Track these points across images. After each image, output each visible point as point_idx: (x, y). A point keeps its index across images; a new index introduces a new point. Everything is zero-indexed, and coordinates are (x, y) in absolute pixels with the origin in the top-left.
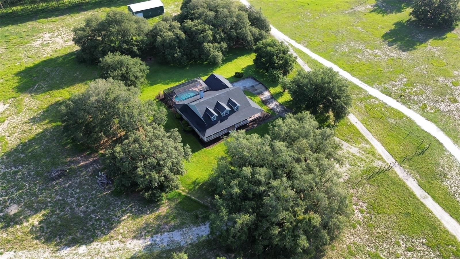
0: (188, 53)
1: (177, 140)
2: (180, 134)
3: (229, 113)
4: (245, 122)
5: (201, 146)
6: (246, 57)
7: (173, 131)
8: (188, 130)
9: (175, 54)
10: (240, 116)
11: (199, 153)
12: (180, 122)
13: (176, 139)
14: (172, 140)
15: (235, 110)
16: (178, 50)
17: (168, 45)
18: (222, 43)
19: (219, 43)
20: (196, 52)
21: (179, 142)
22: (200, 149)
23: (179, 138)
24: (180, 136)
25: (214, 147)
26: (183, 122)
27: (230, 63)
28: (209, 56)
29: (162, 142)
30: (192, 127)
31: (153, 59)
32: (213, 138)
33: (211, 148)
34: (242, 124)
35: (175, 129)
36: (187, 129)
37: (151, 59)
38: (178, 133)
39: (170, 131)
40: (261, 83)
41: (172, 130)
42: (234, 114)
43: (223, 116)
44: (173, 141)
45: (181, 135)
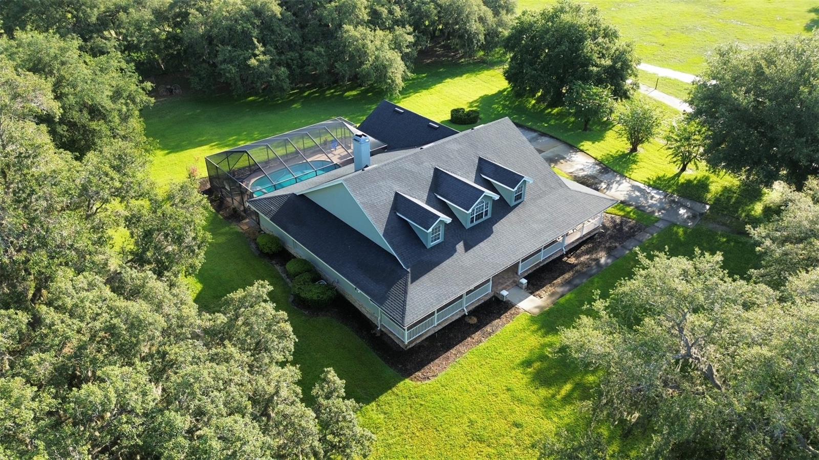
0: (292, 60)
1: (267, 350)
2: (283, 314)
3: (489, 216)
4: (553, 253)
5: (389, 372)
6: (468, 80)
7: (242, 301)
8: (315, 297)
9: (250, 58)
10: (535, 226)
11: (386, 408)
12: (278, 268)
13: (259, 347)
14: (237, 356)
15: (513, 203)
16: (260, 46)
17: (227, 32)
18: (399, 31)
19: (391, 29)
20: (319, 54)
21: (280, 358)
22: (387, 386)
23: (282, 336)
24: (289, 328)
25: (450, 370)
26: (291, 266)
27: (424, 92)
28: (362, 63)
29: (157, 375)
30: (330, 287)
31: (177, 91)
32: (436, 324)
33: (441, 376)
34: (542, 258)
35: (253, 289)
36: (312, 293)
37: (171, 91)
38: (270, 307)
39: (228, 303)
40: (543, 134)
41: (239, 294)
42: (511, 216)
43: (468, 225)
44: (246, 357)
45: (291, 320)
